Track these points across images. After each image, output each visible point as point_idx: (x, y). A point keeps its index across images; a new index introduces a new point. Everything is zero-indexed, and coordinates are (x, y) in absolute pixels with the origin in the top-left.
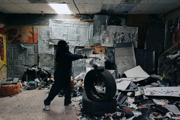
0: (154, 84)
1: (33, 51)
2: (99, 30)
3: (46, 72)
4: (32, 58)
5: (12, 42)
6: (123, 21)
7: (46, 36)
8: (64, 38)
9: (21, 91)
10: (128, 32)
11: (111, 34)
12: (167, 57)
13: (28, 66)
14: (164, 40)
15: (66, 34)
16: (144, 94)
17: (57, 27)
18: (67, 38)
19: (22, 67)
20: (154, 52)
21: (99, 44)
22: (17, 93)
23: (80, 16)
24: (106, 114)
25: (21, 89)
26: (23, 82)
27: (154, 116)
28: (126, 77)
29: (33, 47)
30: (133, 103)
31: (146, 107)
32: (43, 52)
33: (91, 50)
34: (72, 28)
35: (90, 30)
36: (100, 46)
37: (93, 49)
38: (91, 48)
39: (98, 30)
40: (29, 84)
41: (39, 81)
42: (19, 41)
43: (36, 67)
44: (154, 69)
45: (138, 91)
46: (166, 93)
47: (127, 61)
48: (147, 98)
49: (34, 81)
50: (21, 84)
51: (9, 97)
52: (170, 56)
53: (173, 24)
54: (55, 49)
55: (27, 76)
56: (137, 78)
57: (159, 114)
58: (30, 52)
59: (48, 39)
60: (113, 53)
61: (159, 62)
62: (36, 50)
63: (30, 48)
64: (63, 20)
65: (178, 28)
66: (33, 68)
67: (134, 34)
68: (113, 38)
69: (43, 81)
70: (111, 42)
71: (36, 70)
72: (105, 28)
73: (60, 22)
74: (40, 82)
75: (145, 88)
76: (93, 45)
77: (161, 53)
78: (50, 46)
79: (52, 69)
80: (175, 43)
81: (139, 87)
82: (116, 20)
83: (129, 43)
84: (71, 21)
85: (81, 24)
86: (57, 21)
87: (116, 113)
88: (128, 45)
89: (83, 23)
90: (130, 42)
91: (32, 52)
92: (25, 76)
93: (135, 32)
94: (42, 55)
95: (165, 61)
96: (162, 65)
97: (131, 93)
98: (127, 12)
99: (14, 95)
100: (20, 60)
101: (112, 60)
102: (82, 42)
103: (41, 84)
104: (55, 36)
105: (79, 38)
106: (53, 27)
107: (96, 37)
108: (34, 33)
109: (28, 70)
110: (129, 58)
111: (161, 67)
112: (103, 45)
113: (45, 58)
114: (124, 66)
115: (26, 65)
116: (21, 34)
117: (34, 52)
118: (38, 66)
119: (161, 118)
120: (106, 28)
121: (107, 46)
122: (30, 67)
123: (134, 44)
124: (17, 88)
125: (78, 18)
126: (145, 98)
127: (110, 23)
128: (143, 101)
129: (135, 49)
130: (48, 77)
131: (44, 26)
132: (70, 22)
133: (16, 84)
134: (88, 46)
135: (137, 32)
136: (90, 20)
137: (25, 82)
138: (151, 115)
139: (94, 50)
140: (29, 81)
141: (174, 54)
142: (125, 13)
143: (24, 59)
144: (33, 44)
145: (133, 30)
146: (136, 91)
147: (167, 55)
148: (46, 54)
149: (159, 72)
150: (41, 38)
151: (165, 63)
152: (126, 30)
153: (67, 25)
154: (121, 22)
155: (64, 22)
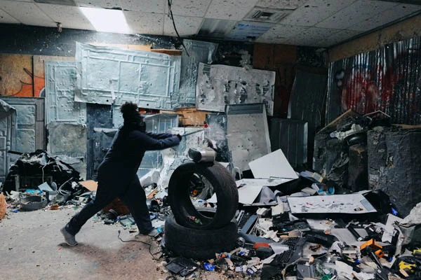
0: (307, 190)
1: (33, 117)
2: (192, 74)
3: (68, 169)
4: (30, 134)
6: (246, 57)
7: (68, 82)
8: (112, 87)
9: (6, 214)
10: (256, 81)
11: (218, 83)
12: (332, 135)
13: (20, 154)
14: (325, 101)
15: (116, 79)
16: (290, 211)
17: (95, 62)
18: (117, 88)
19: (3, 155)
20: (306, 125)
21: (194, 105)
23: (147, 39)
24: (217, 255)
26: (9, 193)
27: (312, 250)
28: (252, 177)
29: (33, 108)
30: (270, 229)
31: (295, 236)
32: (58, 120)
33: (174, 117)
34: (132, 67)
35: (173, 71)
36: (195, 110)
37: (180, 115)
38: (174, 113)
39: (190, 74)
40: (24, 197)
41: (50, 189)
43: (41, 156)
44: (305, 161)
45: (277, 205)
46: (332, 207)
47: (251, 143)
48: (296, 219)
49: (37, 188)
52: (337, 135)
53: (342, 70)
54: (88, 113)
55: (17, 178)
56: (273, 180)
57: (320, 247)
58: (23, 120)
59: (72, 89)
60: (222, 124)
61: (315, 145)
62: (40, 114)
63: (25, 110)
64: (109, 46)
65: (353, 78)
66: (35, 159)
67: (268, 85)
68: (223, 93)
69: (62, 189)
70: (219, 102)
71: (42, 163)
72: (207, 71)
73: (104, 51)
74: (52, 190)
76: (180, 107)
77: (319, 128)
78: (77, 106)
79: (82, 159)
80: (346, 108)
81: (278, 198)
82: (230, 52)
83: (257, 104)
84: (129, 50)
85: (152, 57)
86: (94, 47)
87: (237, 249)
88: (255, 109)
89: (157, 56)
90: (258, 102)
91: (29, 118)
92: (13, 178)
93: (268, 82)
94: (56, 127)
95: (328, 143)
96: (321, 151)
97: (266, 209)
98: (254, 38)
101: (220, 142)
102: (154, 99)
103: (55, 196)
104: (89, 84)
105: (148, 91)
106: (84, 62)
107: (187, 90)
108: (35, 74)
109: (19, 163)
110: (257, 136)
111: (319, 155)
112: (201, 107)
113: (64, 133)
114: (247, 153)
115: (14, 150)
116: (1, 75)
117: (36, 120)
118: (46, 154)
119: (324, 254)
120: (209, 69)
121: (211, 110)
122: (26, 155)
123: (266, 107)
125: (145, 44)
126: (293, 218)
127: (217, 59)
128: (289, 225)
129: (269, 118)
130: (73, 180)
131: (61, 58)
132: (126, 51)
134: (167, 109)
135: (273, 83)
136: (174, 50)
137: (12, 192)
138: (306, 249)
139: (181, 117)
140: (23, 189)
141: (344, 130)
142: (250, 40)
143: (7, 137)
144: (33, 100)
145: (265, 77)
146: (275, 206)
147: (331, 132)
148: (65, 124)
149: (315, 165)
150: (52, 87)
151: (328, 148)
152: (251, 77)
153: (119, 59)
154: (241, 59)
155: (113, 52)
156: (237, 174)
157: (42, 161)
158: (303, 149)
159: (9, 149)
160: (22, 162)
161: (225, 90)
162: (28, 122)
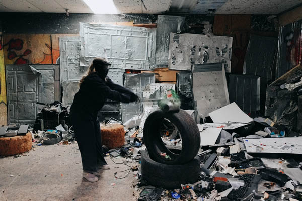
0: (260, 132)
1: (52, 78)
2: (166, 42)
4: (51, 90)
5: (15, 63)
6: (208, 26)
7: (75, 52)
8: (106, 55)
9: (33, 147)
10: (216, 45)
11: (186, 48)
12: (282, 87)
13: (44, 104)
14: (276, 59)
15: (108, 48)
16: (246, 150)
17: (93, 36)
18: (110, 55)
19: (34, 105)
20: (259, 79)
21: (167, 66)
22: (27, 151)
23: (130, 17)
24: (182, 186)
25: (34, 144)
26: (37, 132)
27: (266, 187)
28: (212, 122)
30: (229, 166)
31: (251, 173)
32: (69, 80)
33: (152, 75)
34: (119, 38)
35: (150, 41)
36: (167, 69)
37: (156, 74)
38: (152, 72)
39: (164, 42)
40: (46, 135)
42: (27, 61)
43: (57, 106)
44: (258, 108)
45: (234, 144)
46: (284, 148)
47: (212, 94)
48: (251, 157)
49: (55, 129)
50: (33, 135)
51: (13, 157)
52: (287, 86)
53: (292, 32)
55: (42, 121)
56: (230, 124)
57: (274, 184)
58: (46, 81)
59: (78, 57)
60: (189, 81)
61: (267, 96)
62: (57, 76)
63: (47, 74)
64: (103, 24)
66: (53, 108)
67: (226, 48)
68: (190, 56)
69: (71, 129)
70: (186, 63)
71: (58, 111)
72: (176, 39)
73: (98, 28)
74: (64, 130)
75: (247, 141)
76: (156, 68)
77: (270, 82)
78: (82, 70)
80: (295, 64)
81: (235, 139)
82: (195, 23)
84: (118, 26)
85: (134, 30)
86: (92, 25)
87: (200, 182)
88: (216, 67)
89: (138, 29)
90: (218, 62)
91: (50, 79)
92: (40, 121)
93: (227, 45)
94: (68, 85)
95: (278, 94)
96: (272, 100)
97: (224, 148)
98: (214, 10)
99: (21, 153)
100: (30, 94)
101: (187, 94)
102: (136, 62)
103: (67, 134)
104: (89, 53)
105: (132, 56)
106: (86, 37)
107: (161, 54)
108: (53, 47)
109: (43, 110)
110: (217, 89)
111: (270, 104)
112: (172, 67)
113: (73, 89)
114: (209, 102)
115: (40, 102)
116: (31, 49)
117: (55, 80)
118: (61, 105)
119: (278, 191)
120: (178, 38)
121: (180, 69)
122: (47, 105)
123: (225, 65)
124: (26, 141)
125: (129, 21)
126: (248, 157)
127: (184, 29)
128: (245, 162)
129: (227, 74)
131: (70, 35)
133: (24, 134)
134: (147, 69)
135: (230, 46)
136: (151, 24)
137: (39, 131)
138: (261, 186)
139: (157, 76)
140: (46, 129)
141: (294, 82)
142: (211, 12)
143: (36, 92)
144: (52, 66)
145: (224, 41)
146: (232, 145)
147: (281, 85)
148: (74, 83)
149: (267, 112)
150: (65, 56)
151: (279, 98)
152: (212, 42)
153: (110, 33)
154: (204, 28)
155: (106, 28)
156: (202, 119)
157: (58, 109)
158: (256, 99)
159: (38, 101)
160: (45, 110)
161: (191, 53)
162: (49, 82)
